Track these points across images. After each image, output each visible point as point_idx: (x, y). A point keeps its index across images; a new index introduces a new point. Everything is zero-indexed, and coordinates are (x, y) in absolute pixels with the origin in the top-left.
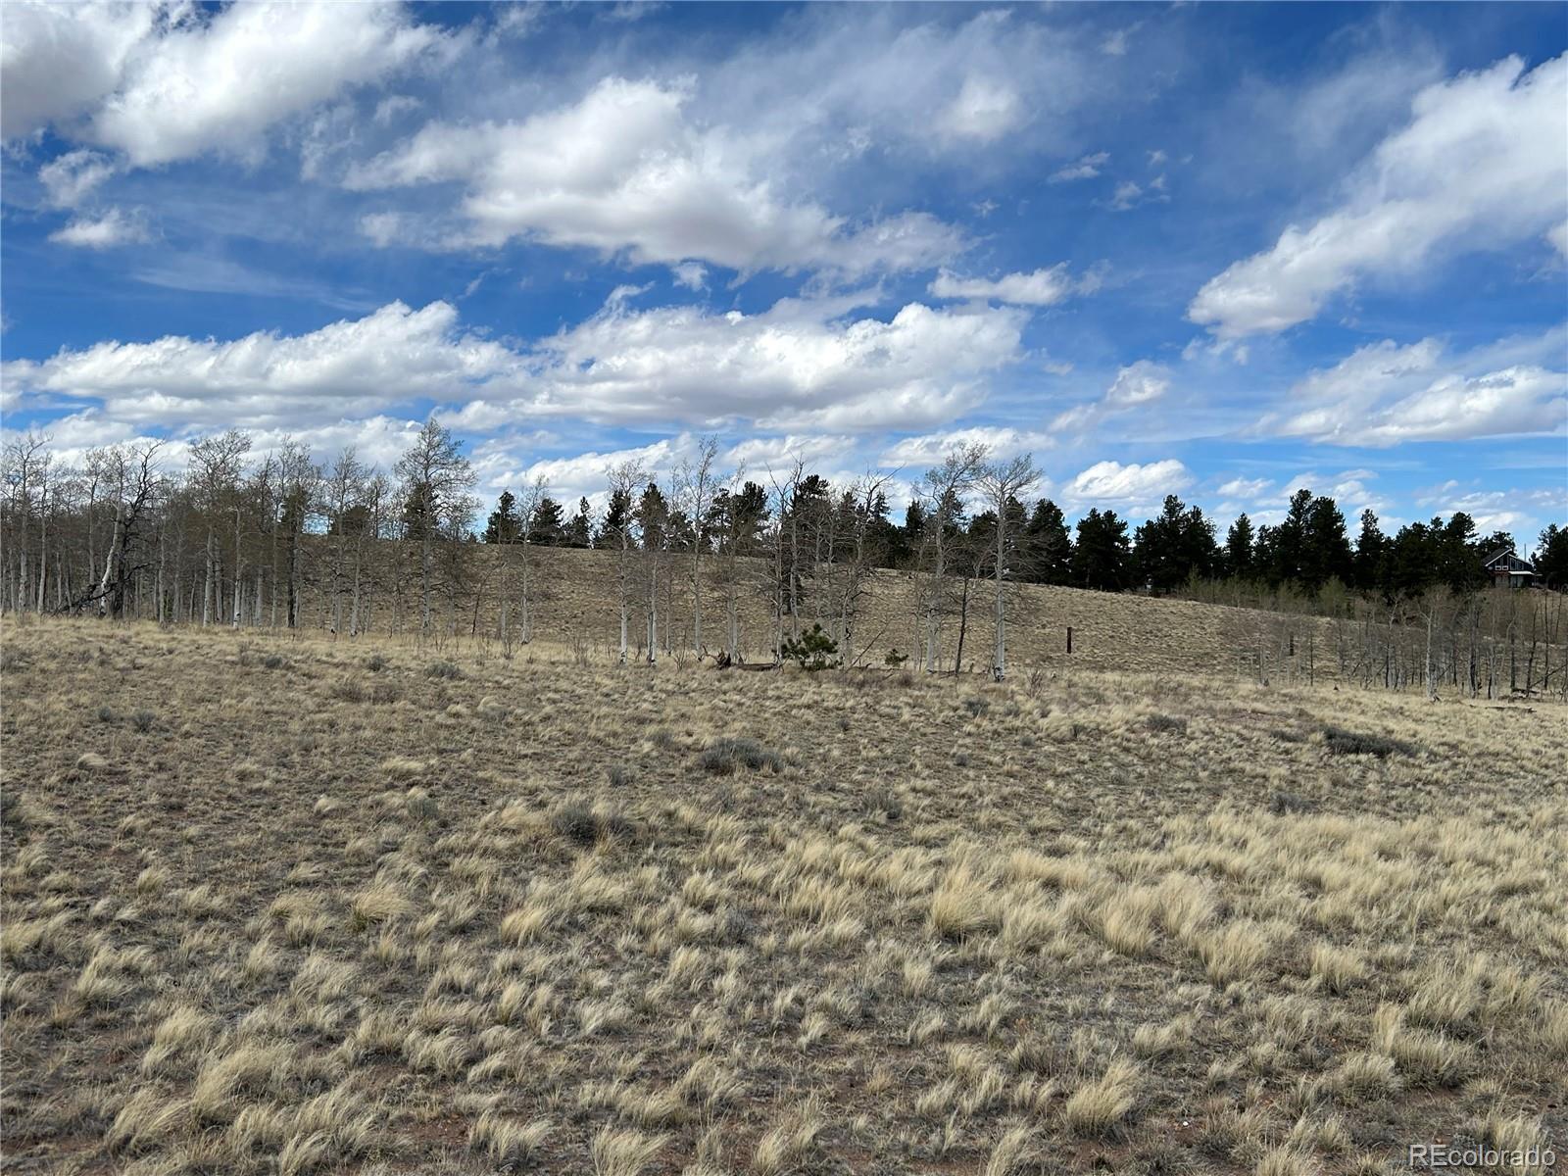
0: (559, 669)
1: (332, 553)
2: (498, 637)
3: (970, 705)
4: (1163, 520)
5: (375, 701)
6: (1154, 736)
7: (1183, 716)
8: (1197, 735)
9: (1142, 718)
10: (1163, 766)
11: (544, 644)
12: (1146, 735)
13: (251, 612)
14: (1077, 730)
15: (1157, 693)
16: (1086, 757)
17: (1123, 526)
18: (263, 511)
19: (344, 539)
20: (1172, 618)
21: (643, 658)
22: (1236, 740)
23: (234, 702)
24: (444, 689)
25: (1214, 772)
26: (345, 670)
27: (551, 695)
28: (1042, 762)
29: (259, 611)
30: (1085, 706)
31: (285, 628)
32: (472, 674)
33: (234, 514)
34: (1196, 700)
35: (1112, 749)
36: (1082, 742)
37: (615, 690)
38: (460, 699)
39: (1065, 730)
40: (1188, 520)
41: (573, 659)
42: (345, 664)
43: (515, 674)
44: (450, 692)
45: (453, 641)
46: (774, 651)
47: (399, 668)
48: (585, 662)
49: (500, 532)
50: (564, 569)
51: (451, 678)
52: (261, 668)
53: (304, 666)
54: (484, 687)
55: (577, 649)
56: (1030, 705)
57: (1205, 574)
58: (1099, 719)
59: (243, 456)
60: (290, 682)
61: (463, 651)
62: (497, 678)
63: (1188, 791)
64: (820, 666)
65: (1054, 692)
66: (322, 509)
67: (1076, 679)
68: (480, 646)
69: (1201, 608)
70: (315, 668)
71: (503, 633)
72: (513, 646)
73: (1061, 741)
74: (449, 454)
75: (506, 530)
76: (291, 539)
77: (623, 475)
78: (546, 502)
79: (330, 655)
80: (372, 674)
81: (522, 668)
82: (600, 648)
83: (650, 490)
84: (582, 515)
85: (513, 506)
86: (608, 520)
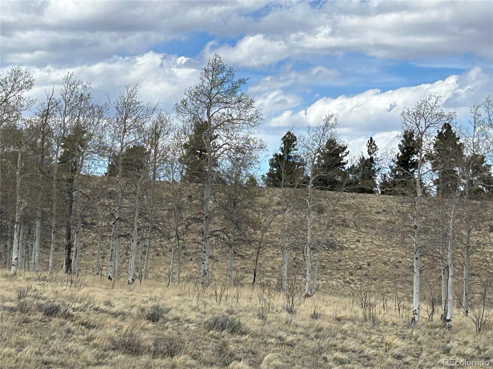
0: (345, 327)
1: (111, 195)
2: (279, 288)
5: (155, 354)
11: (328, 298)
13: (27, 256)
18: (44, 151)
19: (123, 182)
21: (437, 317)
23: (13, 350)
24: (225, 344)
26: (123, 319)
27: (338, 355)
29: (36, 255)
31: (62, 273)
32: (254, 329)
33: (15, 154)
37: (407, 352)
38: (241, 355)
41: (361, 315)
42: (123, 314)
43: (299, 330)
44: (232, 347)
45: (232, 291)
47: (177, 319)
48: (374, 319)
49: (283, 176)
50: (349, 216)
51: (232, 332)
52: (40, 315)
53: (82, 314)
54: (266, 344)
55: (365, 305)
59: (25, 94)
60: (69, 331)
61: (243, 303)
62: (280, 333)
66: (102, 149)
68: (261, 298)
70: (93, 318)
71: (285, 284)
72: (296, 299)
74: (232, 91)
75: (290, 173)
76: (71, 181)
77: (418, 115)
78: (331, 143)
79: (108, 303)
80: (151, 325)
81: (306, 323)
82: (390, 303)
83: (444, 131)
84: (369, 157)
85: (296, 147)
86: (397, 163)
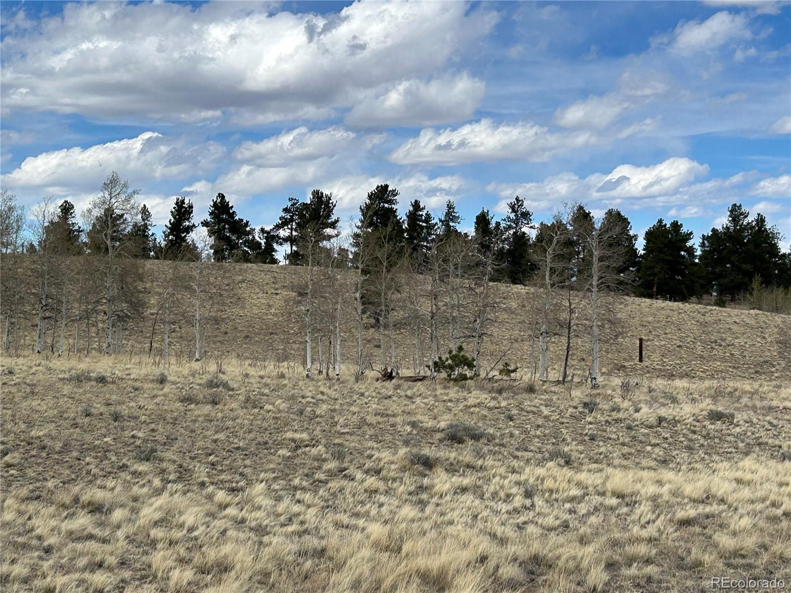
3: (586, 405)
4: (728, 228)
6: (711, 424)
7: (732, 411)
8: (740, 423)
9: (704, 413)
10: (716, 440)
12: (707, 423)
14: (661, 420)
15: (716, 395)
16: (668, 435)
17: (688, 236)
20: (735, 328)
22: (768, 426)
25: (748, 444)
26: (143, 383)
28: (641, 438)
30: (664, 405)
34: (745, 400)
35: (684, 431)
36: (664, 427)
39: (653, 420)
40: (752, 228)
46: (428, 367)
52: (93, 382)
56: (626, 404)
57: (767, 281)
58: (675, 414)
63: (731, 453)
64: (464, 378)
65: (640, 395)
67: (653, 386)
69: (764, 316)
70: (129, 383)
73: (651, 427)
78: (109, 211)
83: (219, 200)
84: (143, 223)
85: (73, 215)
86: (170, 228)
